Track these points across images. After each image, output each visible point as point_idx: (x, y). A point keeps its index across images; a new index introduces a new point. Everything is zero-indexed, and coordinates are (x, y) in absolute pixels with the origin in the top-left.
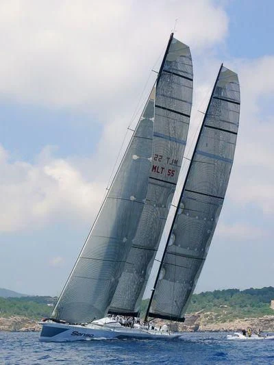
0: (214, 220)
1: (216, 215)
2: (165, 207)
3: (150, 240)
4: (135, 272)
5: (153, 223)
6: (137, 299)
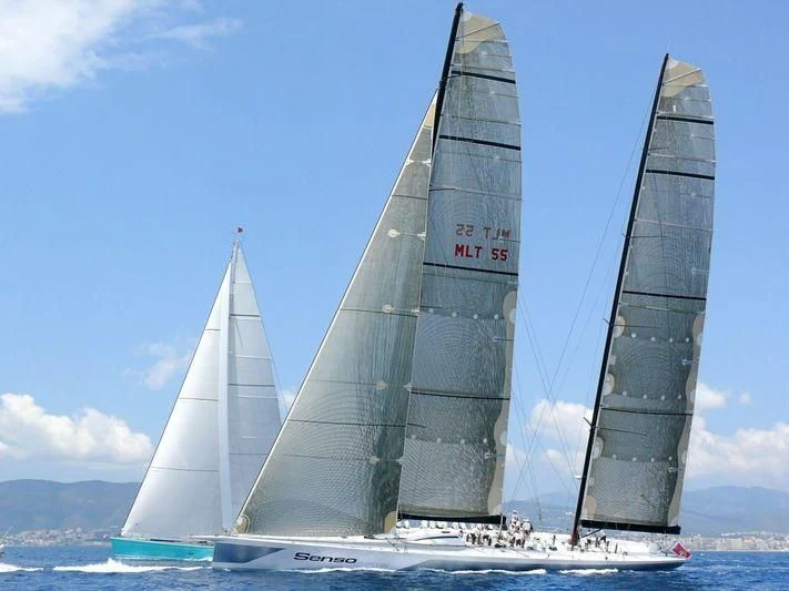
0: (691, 340)
1: (694, 331)
2: (502, 318)
3: (483, 381)
4: (463, 441)
5: (480, 350)
6: (488, 490)
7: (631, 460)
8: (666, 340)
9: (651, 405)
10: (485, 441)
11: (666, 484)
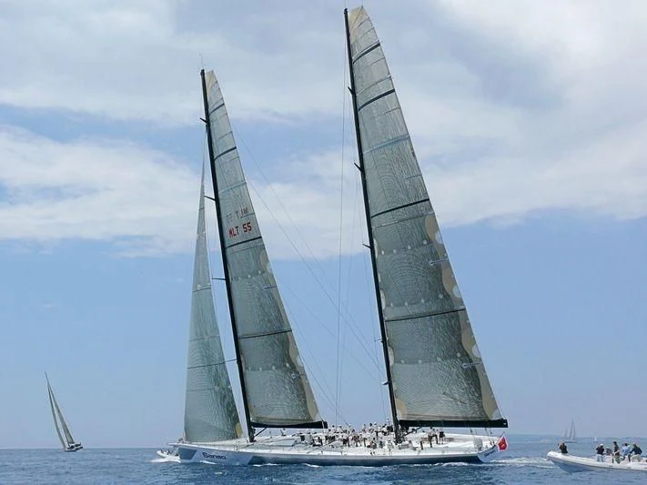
0: (430, 241)
2: (263, 272)
3: (269, 321)
4: (274, 368)
5: (259, 299)
6: (305, 402)
7: (417, 362)
8: (405, 249)
9: (415, 310)
10: (288, 365)
11: (466, 379)
